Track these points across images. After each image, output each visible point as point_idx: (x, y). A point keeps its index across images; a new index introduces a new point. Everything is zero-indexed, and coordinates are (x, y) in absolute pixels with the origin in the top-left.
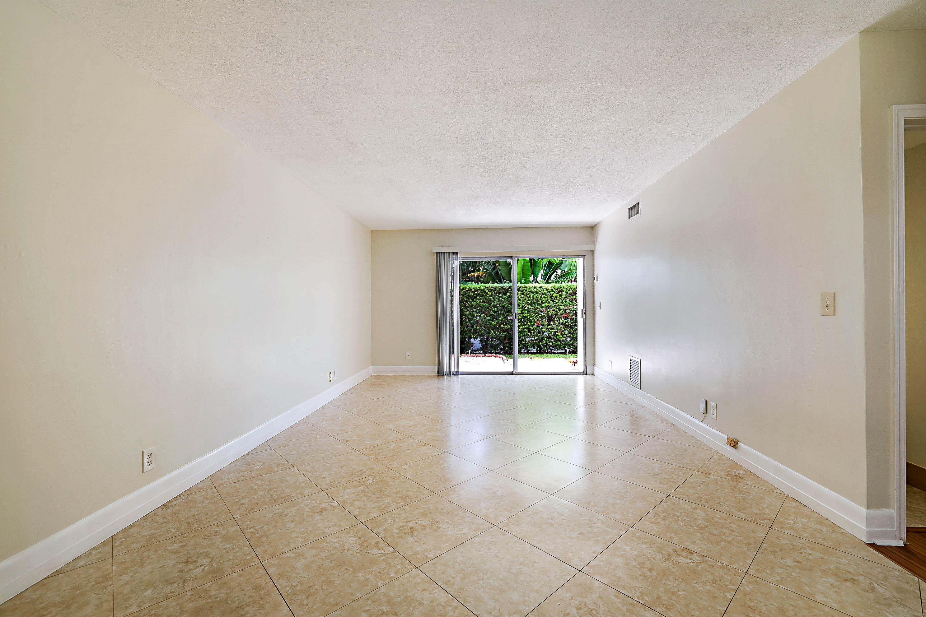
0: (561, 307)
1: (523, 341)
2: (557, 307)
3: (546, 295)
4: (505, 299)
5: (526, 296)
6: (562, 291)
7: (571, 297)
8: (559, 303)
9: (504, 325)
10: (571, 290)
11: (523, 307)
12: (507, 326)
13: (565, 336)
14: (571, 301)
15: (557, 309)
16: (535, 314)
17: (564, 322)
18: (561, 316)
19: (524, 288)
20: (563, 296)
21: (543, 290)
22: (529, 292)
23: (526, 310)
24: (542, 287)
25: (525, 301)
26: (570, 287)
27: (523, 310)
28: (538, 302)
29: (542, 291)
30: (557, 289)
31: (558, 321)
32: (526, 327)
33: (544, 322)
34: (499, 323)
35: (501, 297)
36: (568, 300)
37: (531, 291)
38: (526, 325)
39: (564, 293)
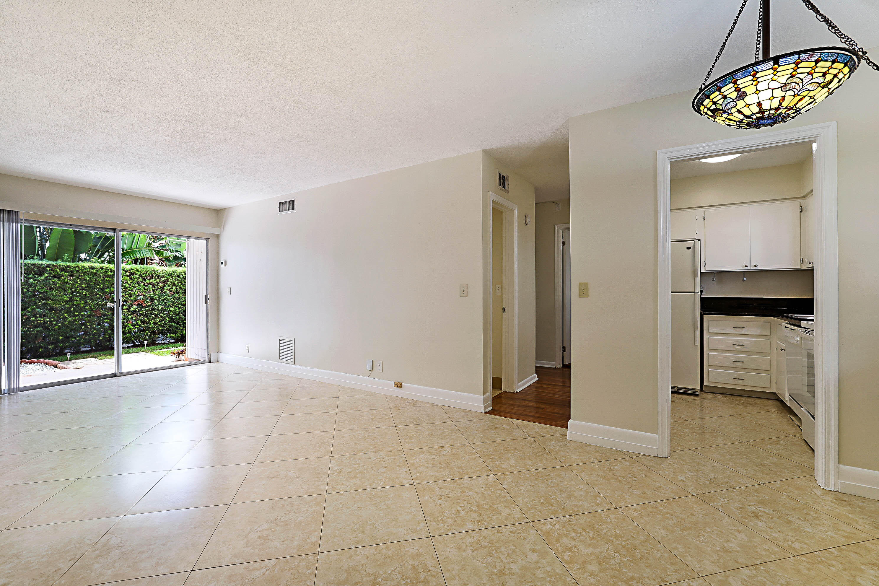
0: (133, 293)
1: (72, 337)
2: (127, 293)
3: (110, 278)
4: (39, 281)
5: (78, 278)
6: (133, 274)
7: (147, 281)
8: (130, 287)
9: (36, 318)
10: (147, 273)
11: (72, 292)
12: (42, 319)
13: (138, 326)
14: (147, 286)
15: (127, 294)
16: (93, 301)
17: (137, 310)
18: (132, 303)
19: (75, 267)
20: (136, 280)
21: (106, 272)
22: (84, 273)
23: (77, 297)
24: (104, 268)
25: (77, 285)
26: (145, 270)
27: (73, 296)
28: (98, 287)
29: (104, 272)
30: (127, 271)
31: (127, 309)
32: (78, 319)
33: (107, 311)
34: (27, 315)
35: (31, 278)
36: (142, 284)
37: (86, 272)
38: (77, 316)
39: (138, 276)
